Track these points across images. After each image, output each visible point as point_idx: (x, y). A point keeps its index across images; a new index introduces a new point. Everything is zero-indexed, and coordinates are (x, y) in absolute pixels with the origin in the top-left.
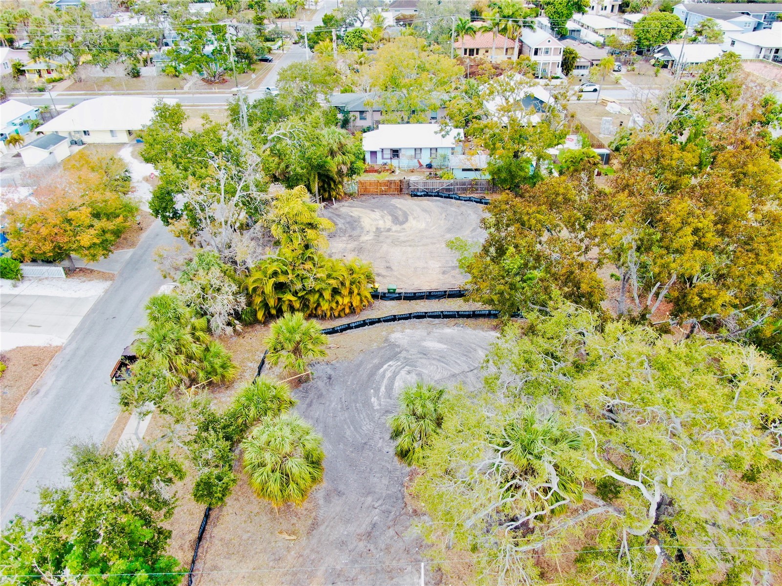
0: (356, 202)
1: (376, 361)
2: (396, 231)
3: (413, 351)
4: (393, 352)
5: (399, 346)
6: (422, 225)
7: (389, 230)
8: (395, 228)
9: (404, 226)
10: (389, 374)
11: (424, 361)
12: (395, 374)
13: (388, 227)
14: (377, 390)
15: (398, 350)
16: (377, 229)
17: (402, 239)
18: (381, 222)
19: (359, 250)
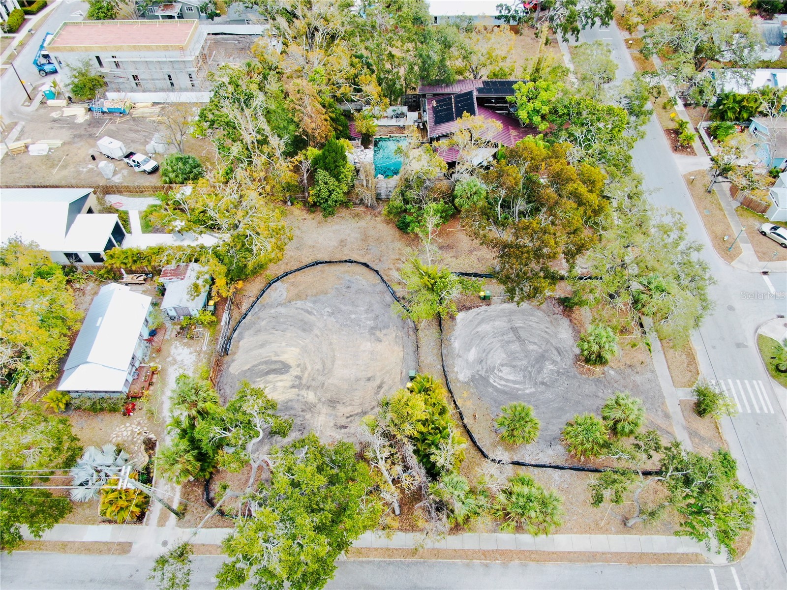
2: (302, 371)
3: (479, 367)
4: (479, 381)
5: (473, 376)
6: (294, 350)
7: (298, 377)
8: (295, 372)
10: (503, 382)
11: (489, 362)
12: (502, 378)
13: (292, 378)
16: (293, 387)
17: (318, 367)
18: (280, 384)
19: (333, 403)
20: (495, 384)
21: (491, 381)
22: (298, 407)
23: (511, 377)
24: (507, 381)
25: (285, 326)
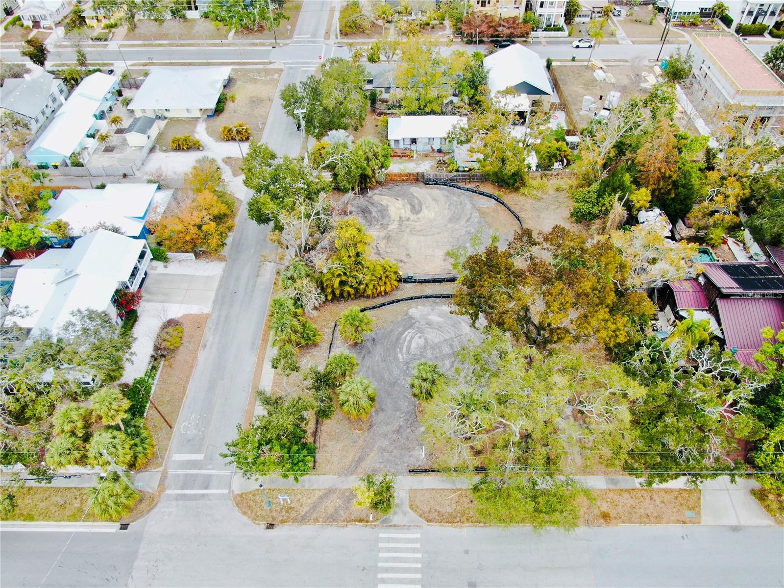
0: (384, 190)
1: (400, 329)
2: (414, 221)
3: (423, 322)
4: (410, 323)
5: (414, 319)
6: (432, 215)
7: (408, 219)
8: (413, 217)
9: (420, 215)
10: (408, 338)
11: (429, 330)
12: (412, 338)
13: (408, 216)
14: (401, 349)
15: (413, 321)
16: (400, 217)
17: (418, 228)
18: (403, 211)
19: (388, 238)
20: (406, 333)
21: (409, 331)
22: (385, 222)
23: (413, 345)
24: (410, 342)
25: (453, 209)
